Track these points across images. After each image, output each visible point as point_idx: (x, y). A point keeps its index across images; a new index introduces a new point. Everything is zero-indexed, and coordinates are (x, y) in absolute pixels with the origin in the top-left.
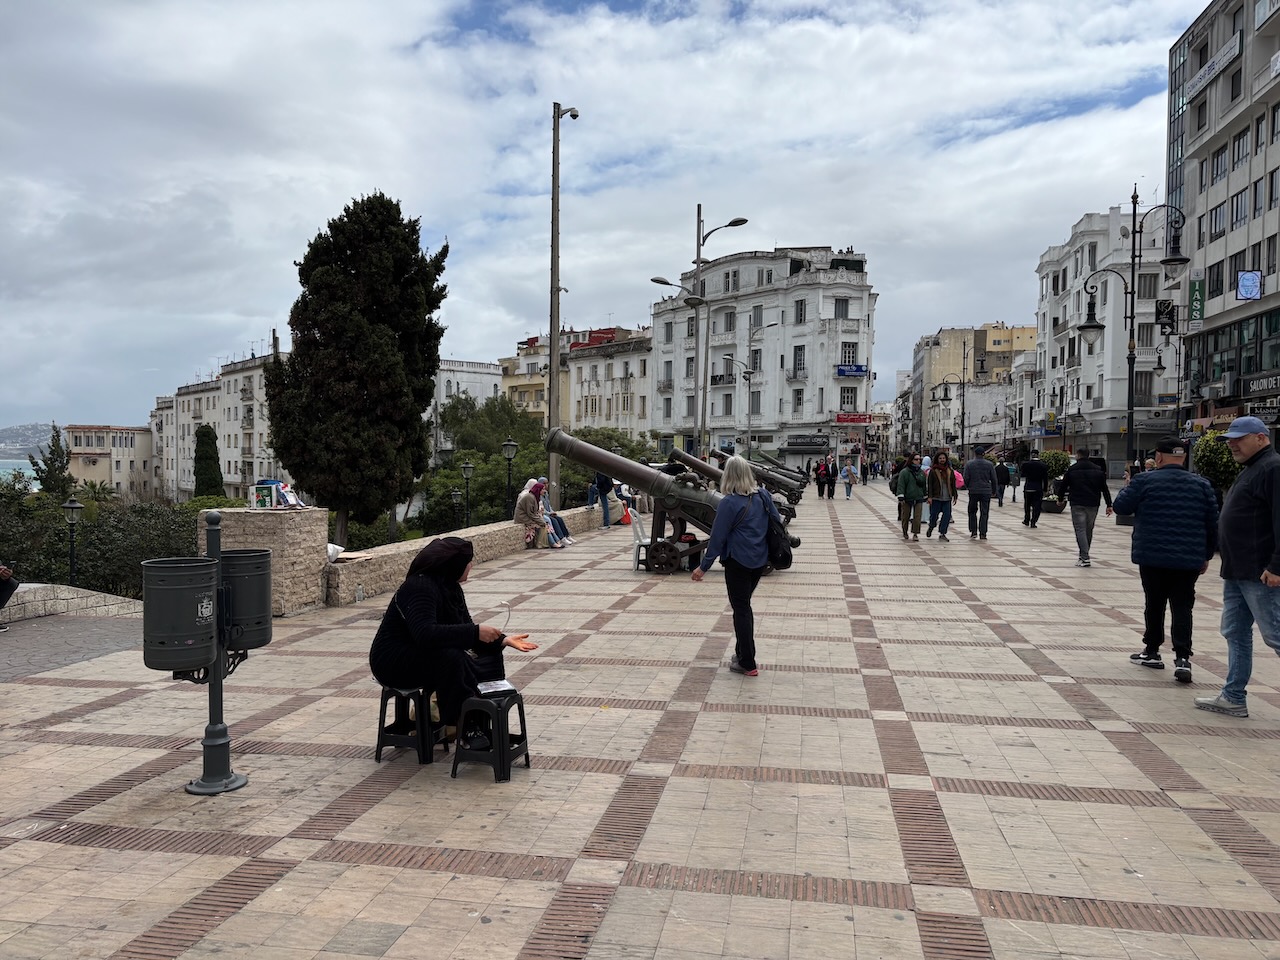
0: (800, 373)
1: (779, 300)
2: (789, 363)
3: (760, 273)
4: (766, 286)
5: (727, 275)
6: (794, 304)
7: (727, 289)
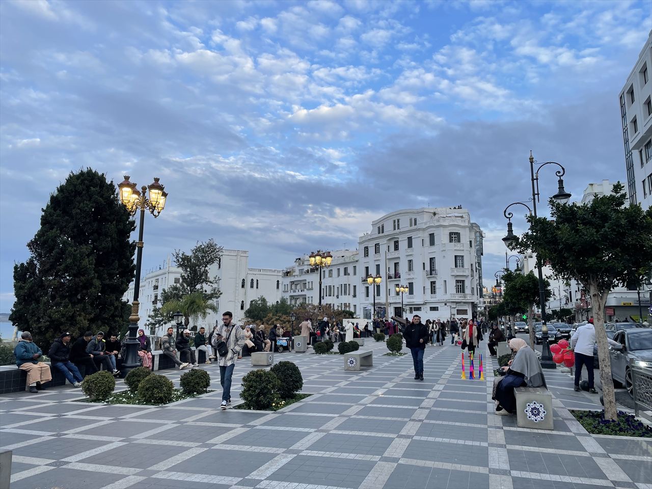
0: (433, 272)
1: (420, 234)
2: (428, 268)
3: (411, 220)
4: (414, 227)
5: (395, 221)
6: (429, 236)
7: (395, 229)
